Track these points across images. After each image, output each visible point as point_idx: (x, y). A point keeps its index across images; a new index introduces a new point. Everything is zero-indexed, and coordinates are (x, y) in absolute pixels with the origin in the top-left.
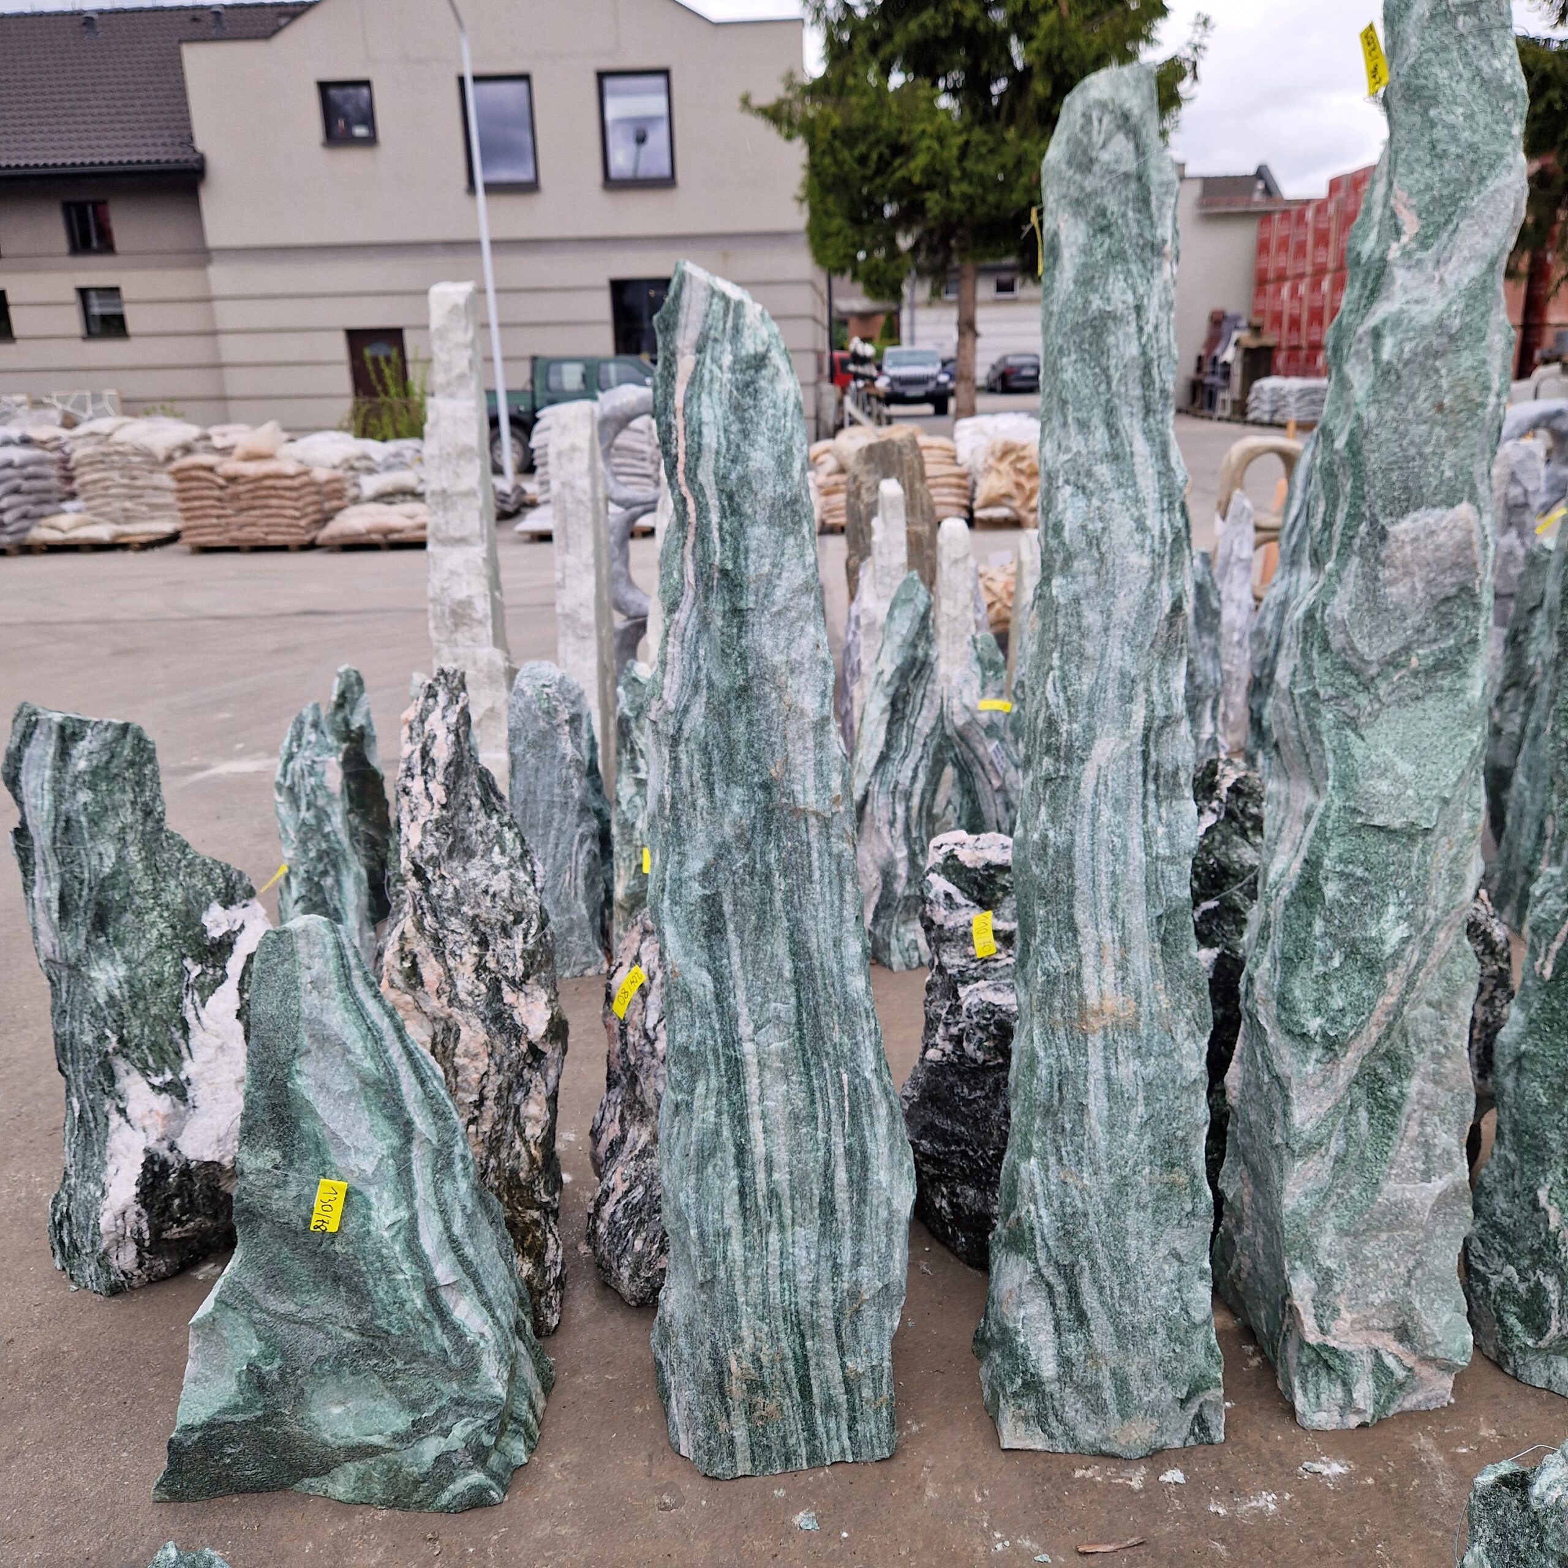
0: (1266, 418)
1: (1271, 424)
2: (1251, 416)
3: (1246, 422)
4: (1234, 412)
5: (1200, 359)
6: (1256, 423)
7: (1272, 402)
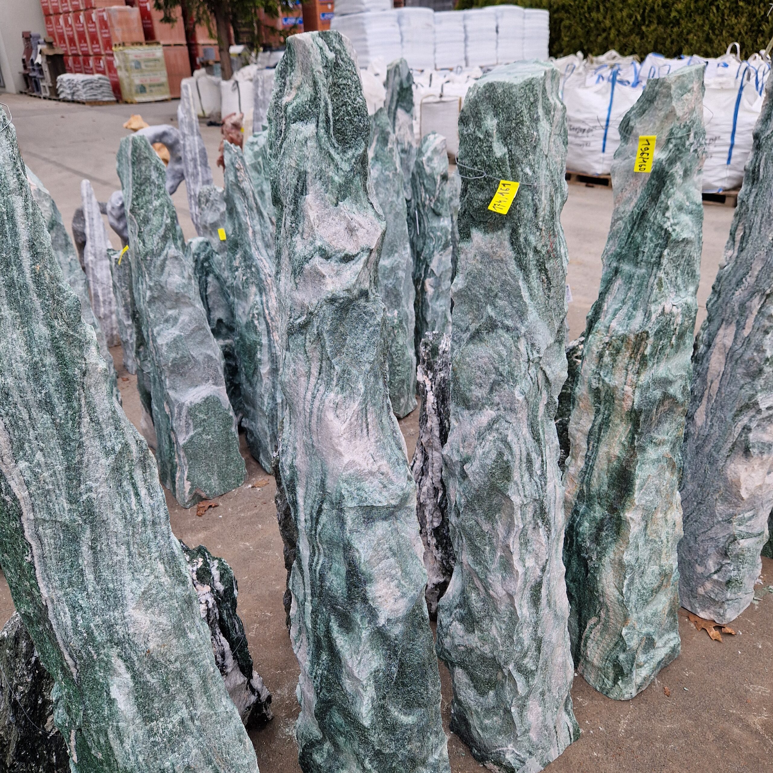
0: (70, 97)
1: (73, 101)
2: (61, 96)
3: (59, 100)
4: (51, 94)
5: (23, 61)
6: (64, 100)
7: (71, 88)
